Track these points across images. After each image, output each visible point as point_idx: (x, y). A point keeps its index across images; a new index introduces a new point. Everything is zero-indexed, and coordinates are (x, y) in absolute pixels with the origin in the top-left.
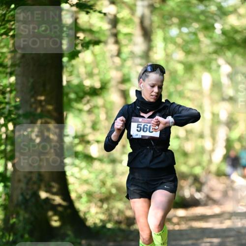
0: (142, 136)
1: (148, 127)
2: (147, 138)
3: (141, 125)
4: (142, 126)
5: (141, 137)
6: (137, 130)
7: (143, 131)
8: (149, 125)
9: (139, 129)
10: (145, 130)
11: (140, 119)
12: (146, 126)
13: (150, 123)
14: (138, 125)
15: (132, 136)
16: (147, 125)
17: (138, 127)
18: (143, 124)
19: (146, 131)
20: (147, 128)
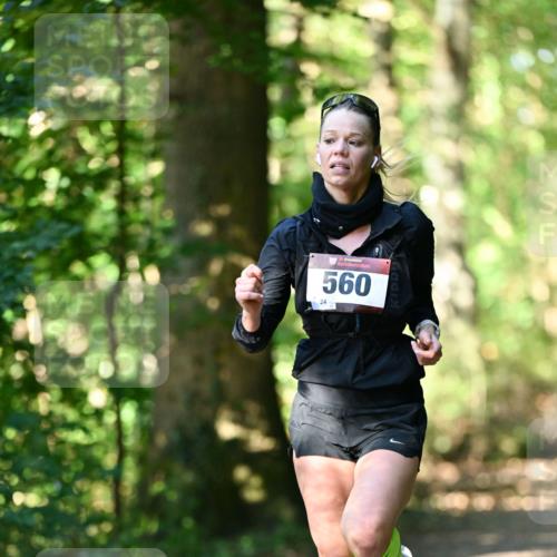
0: (338, 305)
1: (354, 280)
2: (351, 310)
3: (335, 274)
4: (338, 278)
5: (334, 308)
6: (325, 289)
7: (342, 291)
8: (356, 274)
9: (329, 286)
10: (346, 287)
11: (333, 259)
13: (358, 269)
14: (327, 274)
15: (309, 304)
16: (352, 276)
17: (326, 281)
18: (340, 272)
19: (349, 291)
20: (350, 283)
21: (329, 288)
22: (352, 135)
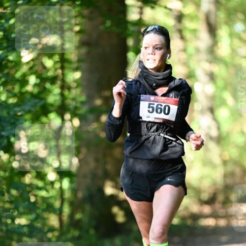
1: (163, 108)
3: (154, 104)
4: (155, 106)
6: (149, 111)
7: (157, 112)
8: (164, 105)
9: (151, 110)
10: (159, 111)
11: (152, 98)
12: (159, 106)
13: (164, 103)
14: (149, 104)
15: (141, 118)
16: (162, 106)
17: (149, 107)
18: (156, 104)
19: (161, 112)
20: (161, 109)
21: (151, 111)
22: (157, 45)
